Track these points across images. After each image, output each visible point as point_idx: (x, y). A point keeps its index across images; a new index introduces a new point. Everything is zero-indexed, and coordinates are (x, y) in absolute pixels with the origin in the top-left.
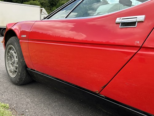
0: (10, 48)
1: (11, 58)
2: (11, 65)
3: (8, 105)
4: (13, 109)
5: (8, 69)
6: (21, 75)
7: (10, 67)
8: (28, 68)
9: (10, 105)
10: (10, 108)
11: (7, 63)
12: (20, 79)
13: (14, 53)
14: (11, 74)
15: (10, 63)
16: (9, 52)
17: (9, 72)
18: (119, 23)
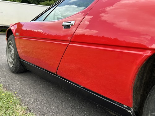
0: (10, 44)
1: (10, 51)
2: (10, 57)
3: (2, 84)
4: (5, 87)
5: (9, 61)
6: (16, 65)
7: (9, 58)
8: (20, 59)
9: (4, 85)
10: (3, 87)
11: (8, 56)
12: (15, 68)
13: (12, 48)
14: (10, 64)
15: (10, 56)
16: (9, 46)
17: (9, 63)
18: (63, 26)
